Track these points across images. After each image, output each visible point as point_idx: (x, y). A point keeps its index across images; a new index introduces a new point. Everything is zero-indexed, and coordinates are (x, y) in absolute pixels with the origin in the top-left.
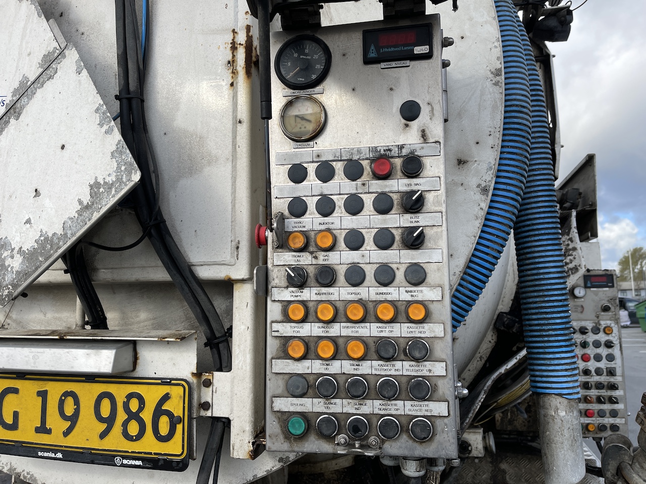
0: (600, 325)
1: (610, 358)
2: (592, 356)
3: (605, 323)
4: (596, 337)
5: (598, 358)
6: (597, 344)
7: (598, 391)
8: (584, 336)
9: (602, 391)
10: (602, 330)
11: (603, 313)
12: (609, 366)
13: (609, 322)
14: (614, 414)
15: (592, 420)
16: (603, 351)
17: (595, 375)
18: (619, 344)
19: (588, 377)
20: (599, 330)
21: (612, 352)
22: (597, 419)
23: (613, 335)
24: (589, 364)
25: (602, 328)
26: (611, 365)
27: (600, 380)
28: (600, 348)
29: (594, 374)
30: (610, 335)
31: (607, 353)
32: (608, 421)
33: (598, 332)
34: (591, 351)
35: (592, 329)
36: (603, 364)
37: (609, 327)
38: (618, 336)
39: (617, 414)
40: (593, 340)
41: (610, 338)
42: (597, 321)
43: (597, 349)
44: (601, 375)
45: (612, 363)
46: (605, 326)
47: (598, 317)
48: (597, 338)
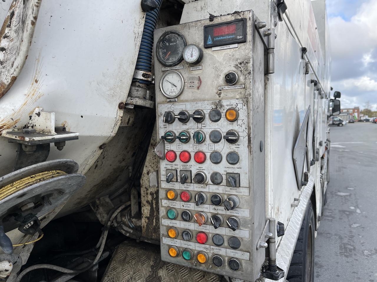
0: (222, 106)
1: (233, 159)
2: (208, 155)
3: (228, 103)
4: (215, 126)
5: (216, 159)
6: (216, 138)
7: (214, 206)
8: (200, 125)
9: (219, 208)
10: (223, 115)
11: (226, 88)
12: (230, 171)
13: (234, 102)
14: (235, 244)
15: (205, 248)
16: (224, 148)
17: (212, 183)
18: (247, 137)
19: (202, 185)
20: (219, 114)
21: (236, 150)
22: (212, 247)
23: (240, 122)
24: (204, 166)
25: (223, 111)
26: (234, 169)
27: (217, 191)
28: (220, 143)
29: (210, 182)
30: (235, 123)
31: (229, 151)
32: (226, 252)
33: (217, 118)
34: (207, 148)
35: (210, 114)
36: (223, 168)
37: (234, 109)
38: (246, 123)
39: (239, 245)
40: (210, 131)
41: (234, 127)
42: (217, 101)
43: (216, 144)
44: (218, 184)
45: (236, 166)
46: (228, 108)
47: (220, 94)
48: (217, 127)
